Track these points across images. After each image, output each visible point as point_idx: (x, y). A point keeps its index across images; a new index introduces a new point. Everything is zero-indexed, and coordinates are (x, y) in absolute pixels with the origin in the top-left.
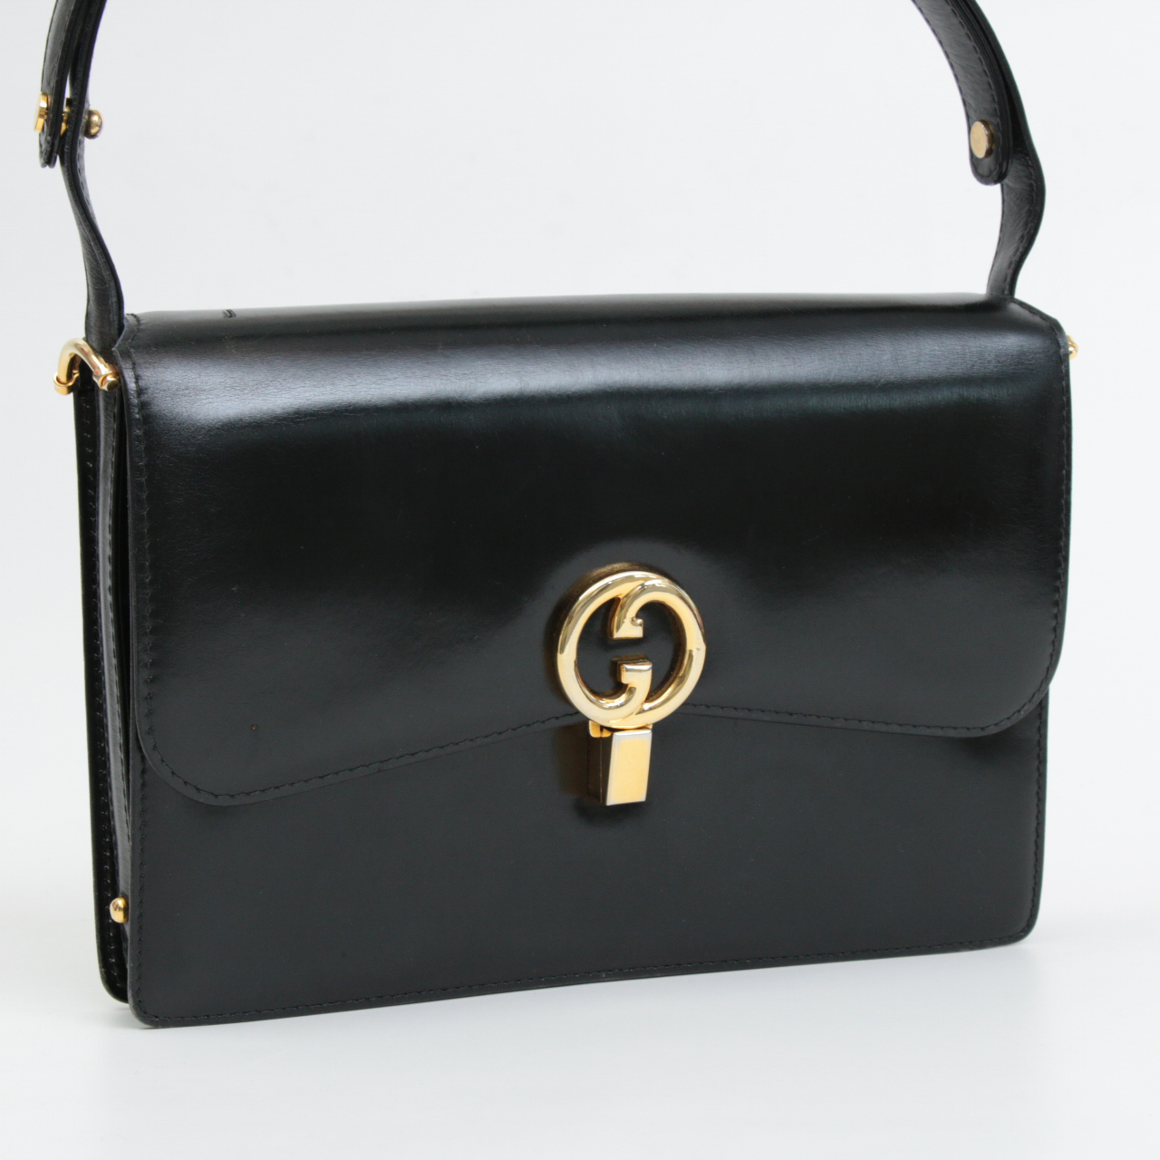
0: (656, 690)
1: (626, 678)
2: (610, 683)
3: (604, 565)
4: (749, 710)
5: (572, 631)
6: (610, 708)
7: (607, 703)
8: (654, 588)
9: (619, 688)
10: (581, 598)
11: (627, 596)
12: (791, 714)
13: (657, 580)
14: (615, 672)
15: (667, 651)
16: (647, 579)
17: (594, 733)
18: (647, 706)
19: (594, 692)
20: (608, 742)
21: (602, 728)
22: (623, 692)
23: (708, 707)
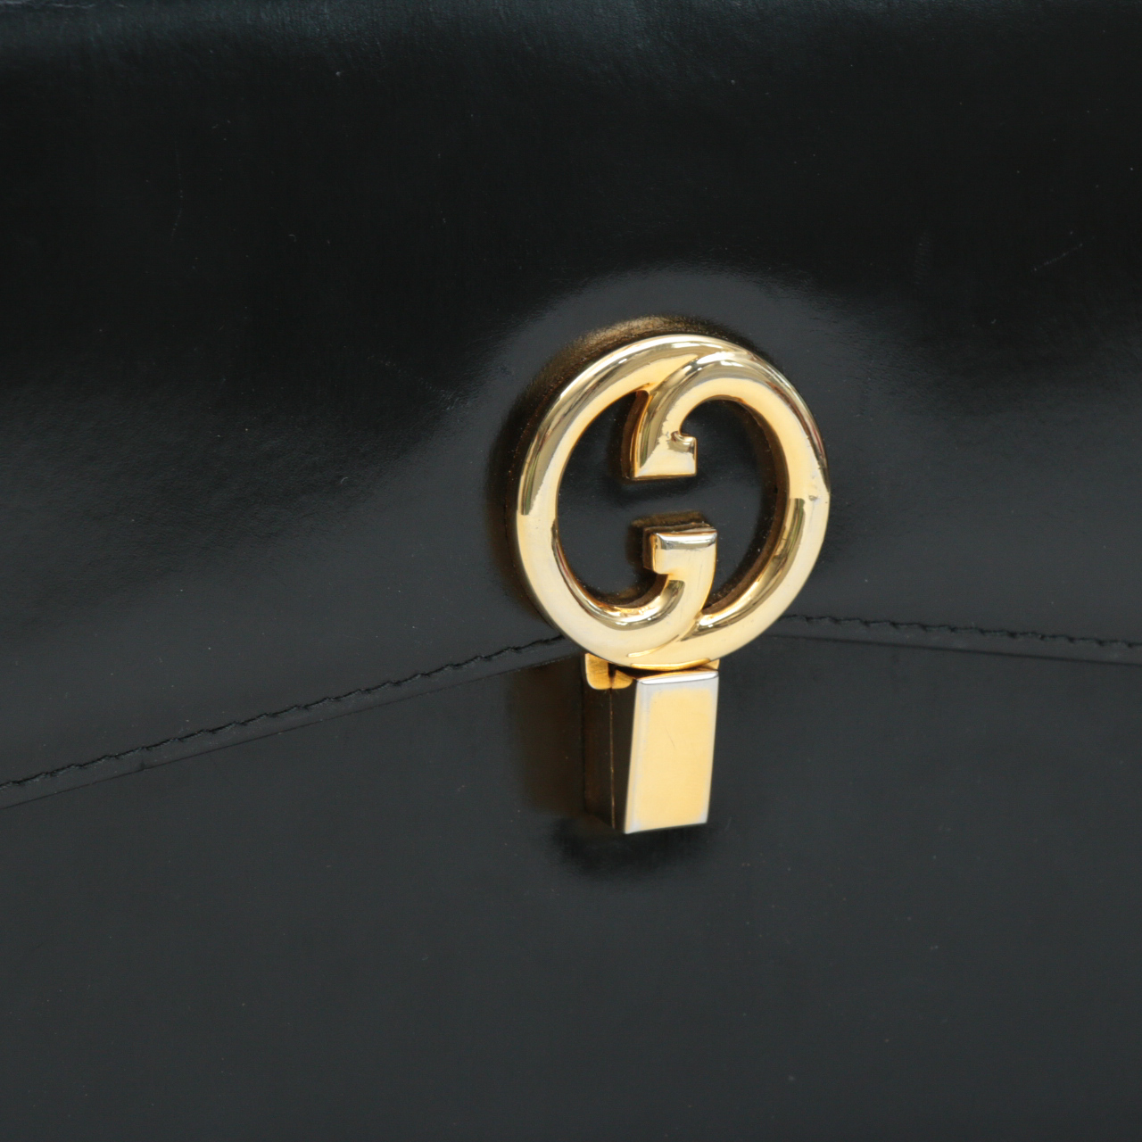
0: (725, 588)
1: (664, 562)
2: (629, 572)
3: (611, 323)
4: (924, 627)
5: (546, 466)
6: (630, 626)
7: (623, 615)
8: (718, 370)
9: (648, 584)
10: (564, 395)
11: (660, 387)
12: (1013, 635)
13: (726, 354)
14: (639, 550)
15: (748, 504)
16: (703, 351)
17: (596, 680)
18: (707, 620)
19: (593, 593)
20: (628, 696)
21: (613, 669)
22: (657, 593)
23: (836, 621)
